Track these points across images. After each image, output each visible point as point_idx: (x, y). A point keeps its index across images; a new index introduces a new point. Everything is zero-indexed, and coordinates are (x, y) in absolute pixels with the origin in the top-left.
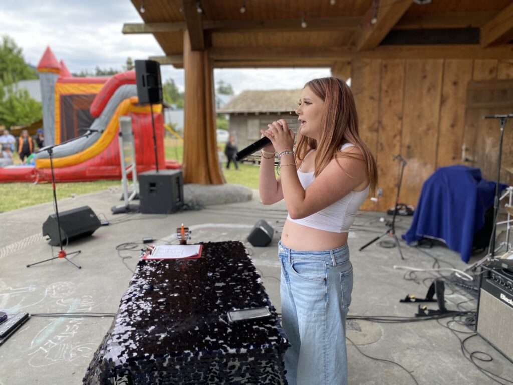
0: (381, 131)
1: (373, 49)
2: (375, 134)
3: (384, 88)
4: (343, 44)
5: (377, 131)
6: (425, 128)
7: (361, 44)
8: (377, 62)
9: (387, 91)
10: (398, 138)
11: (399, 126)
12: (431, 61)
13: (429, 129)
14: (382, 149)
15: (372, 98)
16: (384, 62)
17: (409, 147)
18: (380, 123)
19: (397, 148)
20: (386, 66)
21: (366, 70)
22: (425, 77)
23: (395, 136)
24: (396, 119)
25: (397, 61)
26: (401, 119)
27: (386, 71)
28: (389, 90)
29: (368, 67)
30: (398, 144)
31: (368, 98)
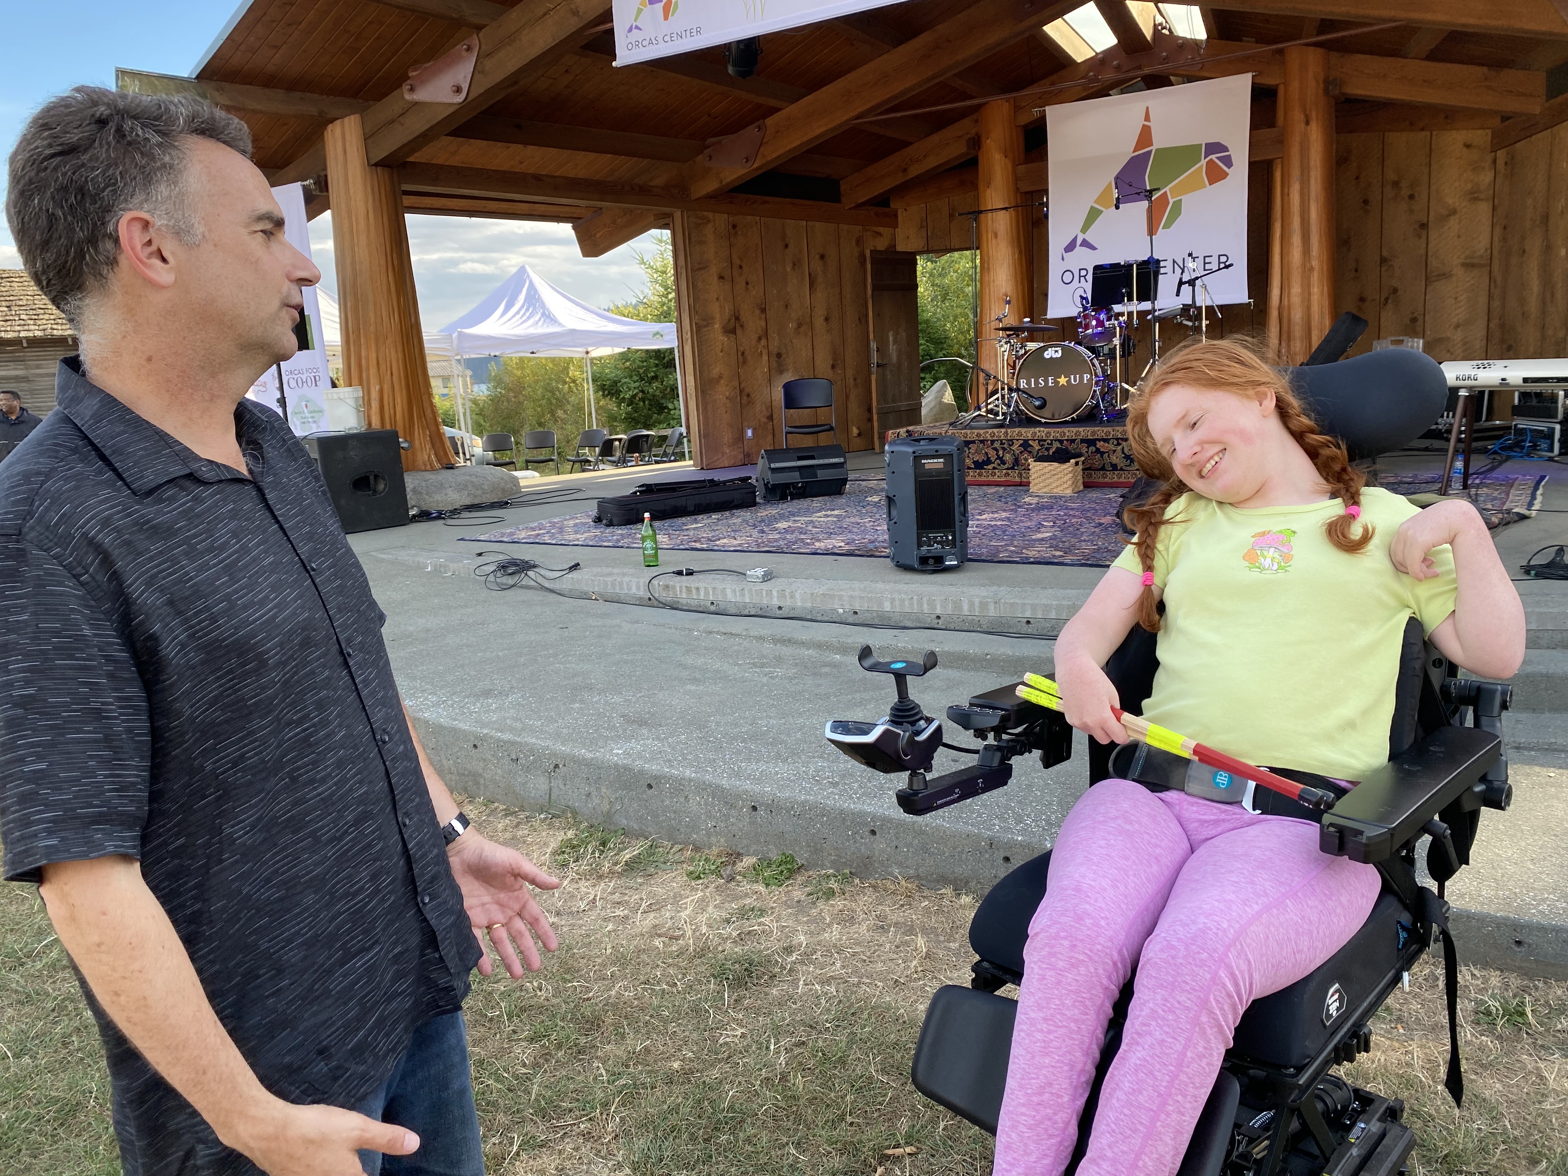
0: (739, 331)
2: (732, 337)
3: (737, 261)
5: (733, 331)
6: (795, 325)
8: (721, 220)
9: (741, 267)
10: (764, 342)
11: (764, 324)
12: (791, 223)
13: (800, 325)
14: (744, 362)
15: (721, 277)
16: (731, 220)
17: (779, 355)
18: (737, 318)
19: (765, 357)
20: (734, 227)
21: (709, 230)
22: (786, 246)
23: (760, 339)
24: (757, 312)
25: (751, 219)
26: (763, 310)
27: (736, 233)
28: (744, 266)
29: (710, 225)
30: (765, 352)
31: (716, 278)
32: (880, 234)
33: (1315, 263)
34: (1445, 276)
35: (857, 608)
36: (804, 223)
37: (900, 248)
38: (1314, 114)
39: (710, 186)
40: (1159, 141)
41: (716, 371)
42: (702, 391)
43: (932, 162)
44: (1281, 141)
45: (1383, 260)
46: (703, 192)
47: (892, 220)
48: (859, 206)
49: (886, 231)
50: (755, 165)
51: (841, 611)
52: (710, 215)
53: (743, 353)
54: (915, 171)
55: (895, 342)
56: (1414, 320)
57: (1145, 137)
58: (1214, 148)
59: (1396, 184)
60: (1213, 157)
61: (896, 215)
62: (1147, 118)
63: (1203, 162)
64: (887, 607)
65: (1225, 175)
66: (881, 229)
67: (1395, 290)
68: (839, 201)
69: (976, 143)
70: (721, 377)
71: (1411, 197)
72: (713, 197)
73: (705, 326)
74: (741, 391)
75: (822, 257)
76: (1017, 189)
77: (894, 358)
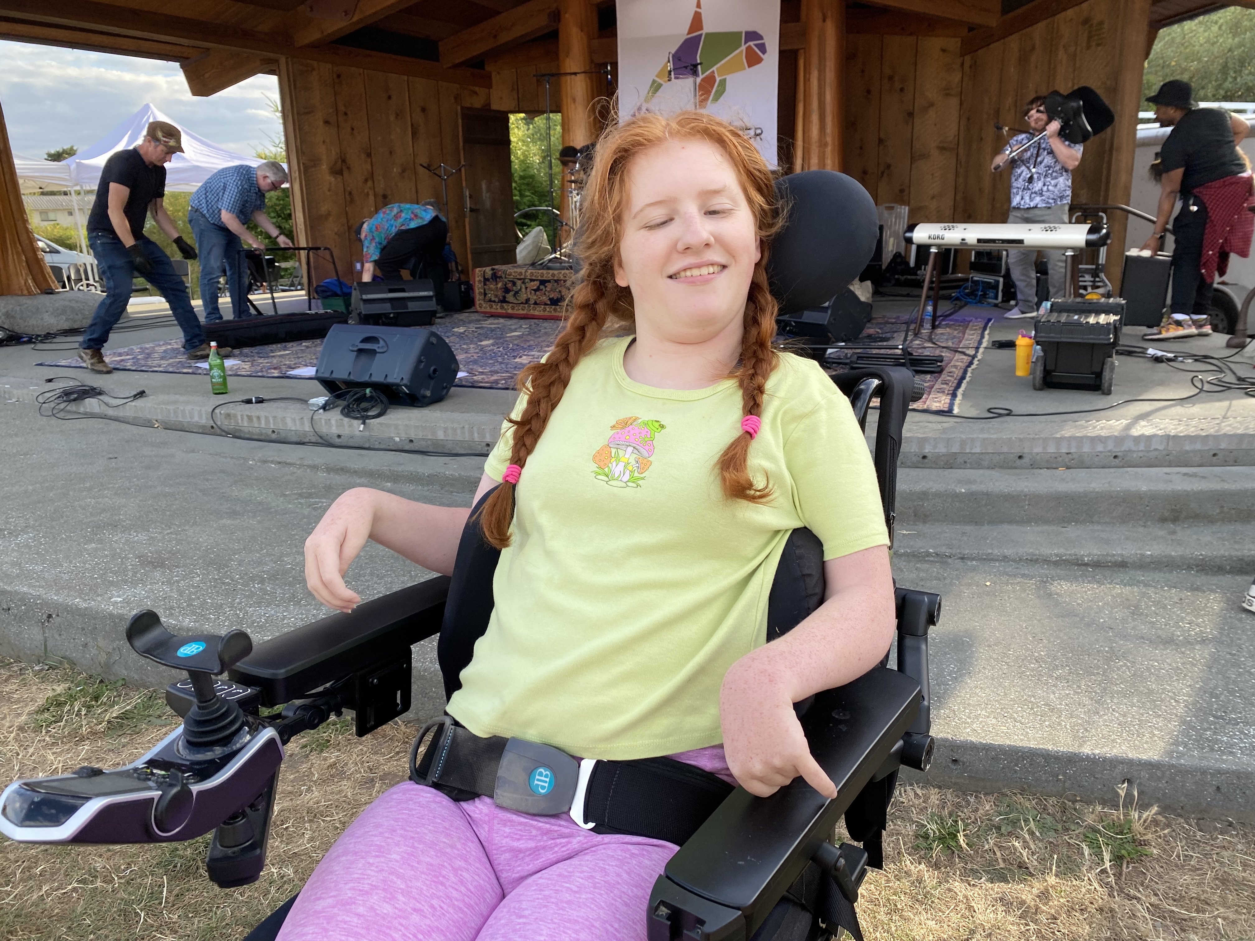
0: (345, 173)
2: (339, 178)
3: (342, 108)
5: (340, 173)
6: (399, 170)
8: (325, 69)
9: (346, 114)
10: (370, 184)
11: (369, 168)
12: (393, 77)
13: (404, 171)
14: (352, 201)
15: (327, 122)
16: (336, 69)
17: (385, 197)
18: (344, 161)
19: (372, 198)
20: (339, 76)
21: (314, 77)
22: (390, 97)
23: (366, 181)
24: (363, 156)
25: (353, 70)
26: (369, 155)
27: (340, 83)
28: (349, 113)
29: (315, 73)
30: (371, 193)
31: (321, 123)
32: (476, 93)
33: (829, 139)
34: (925, 156)
35: (413, 437)
36: (406, 78)
37: (494, 107)
38: (829, 14)
39: (312, 36)
40: (709, 27)
41: (324, 209)
42: (311, 227)
43: (518, 31)
44: (804, 35)
45: (881, 141)
46: (306, 41)
47: (487, 81)
48: (455, 66)
49: (482, 91)
50: (355, 19)
51: (397, 439)
52: (315, 63)
53: (350, 193)
54: (505, 38)
55: (489, 190)
56: (902, 191)
57: (697, 22)
58: (753, 36)
59: (891, 78)
60: (751, 44)
61: (490, 77)
62: (699, 6)
63: (743, 48)
64: (441, 435)
65: (759, 60)
66: (477, 89)
67: (889, 166)
68: (437, 60)
69: (556, 16)
70: (329, 214)
71: (902, 90)
72: (315, 46)
73: (312, 167)
74: (349, 228)
75: (423, 110)
76: (592, 61)
77: (488, 204)
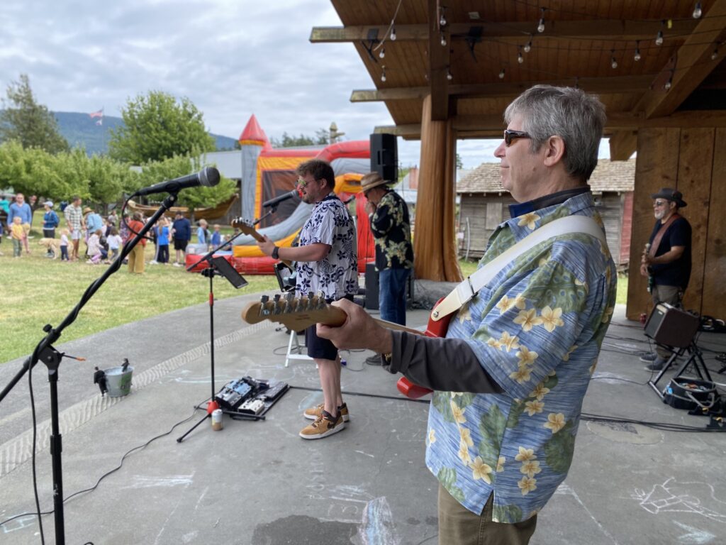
1: (669, 115)
3: (684, 164)
4: (628, 109)
7: (652, 110)
8: (674, 132)
9: (687, 169)
10: (702, 229)
11: (705, 214)
15: (666, 177)
16: (684, 132)
17: (718, 241)
19: (702, 242)
20: (686, 137)
21: (659, 142)
23: (698, 227)
24: (700, 203)
25: (703, 129)
26: (708, 204)
27: (687, 142)
28: (691, 168)
30: (703, 238)
31: (659, 178)
52: (662, 129)
